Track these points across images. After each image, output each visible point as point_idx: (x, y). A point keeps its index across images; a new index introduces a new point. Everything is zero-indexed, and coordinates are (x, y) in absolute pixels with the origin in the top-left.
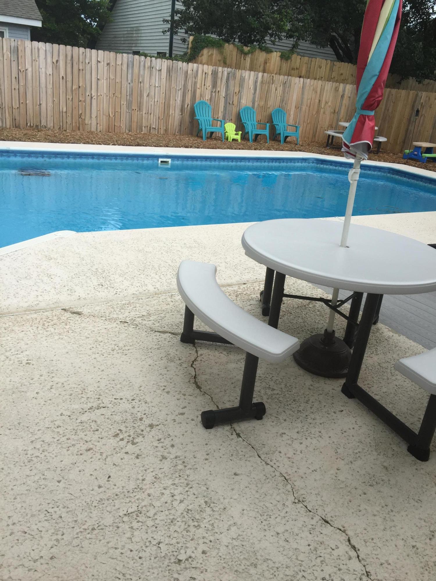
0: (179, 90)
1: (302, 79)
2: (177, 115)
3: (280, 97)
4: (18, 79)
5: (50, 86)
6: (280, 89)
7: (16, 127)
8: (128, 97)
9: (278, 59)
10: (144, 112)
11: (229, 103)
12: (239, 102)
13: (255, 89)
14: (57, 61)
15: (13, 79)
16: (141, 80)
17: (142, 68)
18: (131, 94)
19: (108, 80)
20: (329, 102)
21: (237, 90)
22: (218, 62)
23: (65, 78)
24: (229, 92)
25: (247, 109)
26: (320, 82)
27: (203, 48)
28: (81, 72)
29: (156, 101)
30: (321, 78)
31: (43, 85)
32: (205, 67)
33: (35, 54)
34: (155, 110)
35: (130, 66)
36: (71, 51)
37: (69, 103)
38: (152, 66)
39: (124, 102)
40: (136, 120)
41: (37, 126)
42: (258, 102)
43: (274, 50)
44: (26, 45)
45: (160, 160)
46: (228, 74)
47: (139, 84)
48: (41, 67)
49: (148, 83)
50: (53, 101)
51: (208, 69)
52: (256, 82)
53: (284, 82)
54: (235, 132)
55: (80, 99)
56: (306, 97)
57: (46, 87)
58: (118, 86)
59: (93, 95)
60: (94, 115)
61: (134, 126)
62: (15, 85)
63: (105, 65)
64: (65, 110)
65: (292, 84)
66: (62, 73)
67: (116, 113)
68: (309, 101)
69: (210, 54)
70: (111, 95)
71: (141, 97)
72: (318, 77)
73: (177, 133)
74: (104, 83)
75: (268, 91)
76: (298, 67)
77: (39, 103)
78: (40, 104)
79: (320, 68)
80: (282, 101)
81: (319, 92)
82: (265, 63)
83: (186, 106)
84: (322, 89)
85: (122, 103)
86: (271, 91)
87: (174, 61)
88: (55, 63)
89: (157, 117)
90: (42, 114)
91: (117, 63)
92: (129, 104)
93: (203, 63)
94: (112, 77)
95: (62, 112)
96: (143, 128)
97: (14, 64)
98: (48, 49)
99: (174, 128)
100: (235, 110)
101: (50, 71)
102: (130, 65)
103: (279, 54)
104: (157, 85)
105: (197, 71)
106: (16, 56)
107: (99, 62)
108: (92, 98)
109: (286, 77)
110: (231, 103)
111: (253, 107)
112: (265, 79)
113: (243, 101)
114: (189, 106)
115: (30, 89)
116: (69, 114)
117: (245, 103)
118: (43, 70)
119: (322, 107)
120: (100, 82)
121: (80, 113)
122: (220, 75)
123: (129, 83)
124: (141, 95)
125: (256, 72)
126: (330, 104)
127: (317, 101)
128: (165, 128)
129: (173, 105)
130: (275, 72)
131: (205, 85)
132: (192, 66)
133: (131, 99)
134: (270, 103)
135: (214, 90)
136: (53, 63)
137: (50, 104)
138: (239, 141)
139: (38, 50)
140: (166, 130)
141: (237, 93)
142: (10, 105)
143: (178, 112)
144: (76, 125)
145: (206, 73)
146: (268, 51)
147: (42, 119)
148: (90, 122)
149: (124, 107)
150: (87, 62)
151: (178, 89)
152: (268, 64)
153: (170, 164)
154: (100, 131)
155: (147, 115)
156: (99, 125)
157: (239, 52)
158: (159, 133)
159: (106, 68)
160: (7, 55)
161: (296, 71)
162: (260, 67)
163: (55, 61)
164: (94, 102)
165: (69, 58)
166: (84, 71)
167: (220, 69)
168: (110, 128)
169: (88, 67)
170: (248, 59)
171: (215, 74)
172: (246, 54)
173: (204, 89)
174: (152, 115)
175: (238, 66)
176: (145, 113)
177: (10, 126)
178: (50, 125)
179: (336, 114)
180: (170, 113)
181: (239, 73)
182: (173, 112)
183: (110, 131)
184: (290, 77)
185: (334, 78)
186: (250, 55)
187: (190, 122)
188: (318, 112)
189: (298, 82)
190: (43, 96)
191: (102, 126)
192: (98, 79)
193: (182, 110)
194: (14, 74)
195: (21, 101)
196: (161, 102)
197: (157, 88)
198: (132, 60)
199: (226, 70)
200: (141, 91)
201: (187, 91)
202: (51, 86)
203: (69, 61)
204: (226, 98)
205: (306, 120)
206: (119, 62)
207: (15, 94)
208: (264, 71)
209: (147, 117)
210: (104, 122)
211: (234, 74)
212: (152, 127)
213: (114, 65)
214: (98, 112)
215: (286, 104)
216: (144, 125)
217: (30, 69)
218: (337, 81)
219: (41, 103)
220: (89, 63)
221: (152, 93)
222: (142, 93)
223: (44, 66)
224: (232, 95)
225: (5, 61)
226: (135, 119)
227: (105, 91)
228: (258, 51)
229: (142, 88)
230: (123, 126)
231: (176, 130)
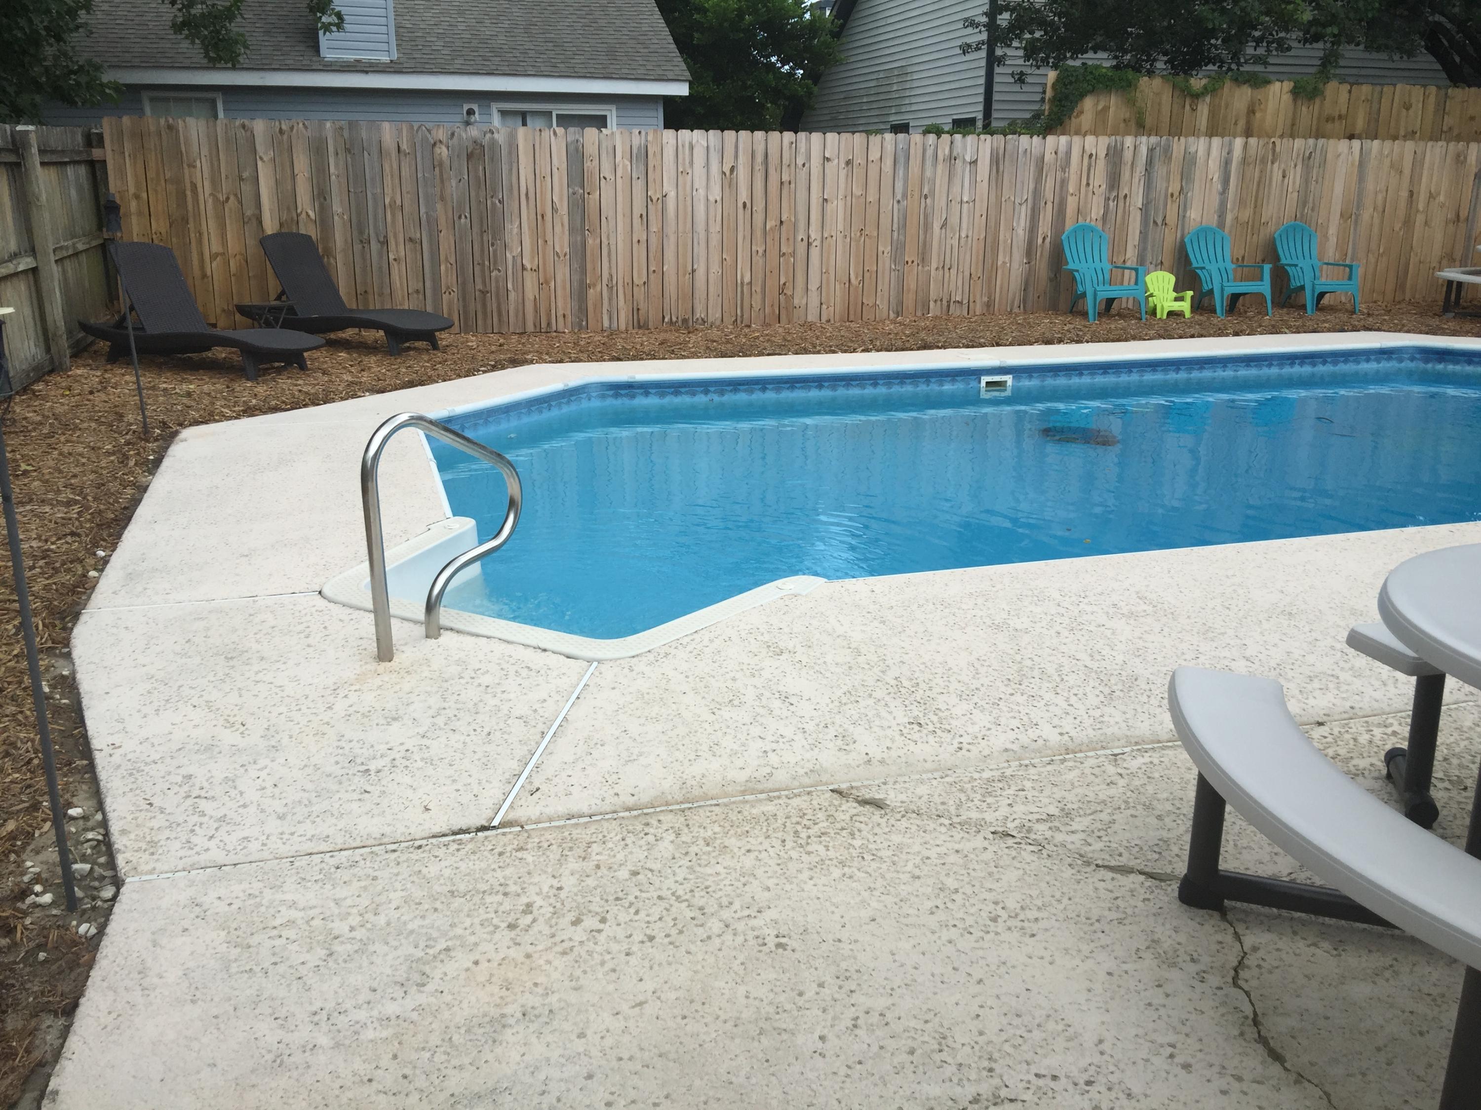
0: (1020, 204)
1: (1356, 143)
2: (1015, 265)
3: (1296, 194)
4: (645, 218)
5: (715, 228)
6: (1295, 176)
7: (640, 327)
8: (895, 234)
9: (1287, 98)
10: (934, 265)
11: (1155, 222)
12: (1182, 217)
13: (1226, 181)
14: (732, 169)
15: (637, 220)
16: (926, 191)
17: (929, 163)
18: (903, 226)
19: (849, 198)
20: (1439, 194)
21: (1175, 187)
22: (1122, 125)
23: (749, 205)
24: (1152, 195)
25: (1203, 232)
26: (1410, 145)
27: (1082, 96)
28: (786, 185)
29: (963, 235)
30: (1411, 135)
31: (700, 227)
32: (1090, 139)
33: (684, 159)
34: (961, 258)
35: (901, 160)
36: (763, 143)
37: (758, 260)
38: (955, 154)
39: (885, 248)
40: (913, 286)
41: (685, 321)
42: (1235, 211)
43: (1271, 77)
44: (664, 141)
45: (985, 379)
46: (1151, 150)
47: (923, 200)
48: (696, 186)
49: (945, 195)
50: (723, 260)
51: (1097, 145)
52: (1226, 164)
53: (1307, 154)
54: (1175, 294)
55: (784, 250)
56: (1370, 186)
57: (707, 230)
58: (872, 211)
59: (813, 236)
60: (813, 285)
61: (909, 300)
62: (639, 233)
63: (843, 165)
64: (747, 279)
65: (1329, 156)
66: (743, 196)
67: (867, 275)
68: (1380, 198)
69: (1100, 107)
70: (855, 234)
71: (925, 233)
72: (1402, 133)
73: (1016, 310)
74: (838, 208)
75: (1262, 182)
76: (1344, 112)
77: (690, 269)
78: (693, 271)
79: (1408, 109)
80: (1303, 202)
81: (1407, 171)
82: (1251, 111)
83: (1040, 241)
84: (1418, 162)
85: (881, 249)
86: (1271, 179)
87: (1010, 137)
88: (728, 173)
89: (967, 274)
90: (697, 295)
91: (870, 159)
92: (898, 249)
93: (1083, 131)
94: (857, 191)
95: (742, 283)
96: (932, 304)
97: (638, 186)
98: (712, 144)
99: (1010, 295)
100: (1170, 239)
101: (716, 193)
102: (902, 159)
103: (1288, 85)
104: (965, 199)
105: (1068, 153)
106: (642, 168)
107: (828, 159)
108: (809, 244)
109: (1311, 141)
110: (1159, 222)
111: (1221, 224)
112: (1252, 152)
113: (1193, 214)
114: (1048, 240)
115: (673, 239)
116: (757, 288)
117: (1199, 219)
118: (702, 192)
119: (1421, 207)
120: (829, 207)
121: (782, 282)
122: (1128, 155)
123: (899, 202)
124: (927, 227)
125: (1227, 139)
126: (1442, 198)
127: (1404, 194)
128: (985, 299)
129: (1005, 241)
130: (1279, 132)
131: (1088, 184)
132: (1055, 142)
133: (901, 237)
134: (1269, 211)
135: (1114, 194)
136: (724, 173)
137: (715, 268)
138: (1188, 314)
139: (692, 148)
140: (989, 305)
141: (1176, 194)
142: (628, 280)
143: (1018, 256)
144: (774, 311)
145: (1091, 156)
146: (1258, 82)
147: (696, 302)
148: (804, 302)
149: (886, 261)
150: (800, 162)
151: (1018, 201)
152: (1258, 115)
153: (1009, 389)
154: (828, 321)
155: (941, 272)
156: (824, 307)
157: (1177, 93)
158: (971, 312)
159: (843, 173)
160: (624, 166)
161: (1337, 123)
162: (1236, 124)
163: (727, 169)
164: (815, 253)
165: (759, 158)
166: (793, 185)
167: (1129, 141)
168: (852, 312)
169: (802, 174)
170: (1204, 109)
171: (1114, 155)
172: (1196, 96)
173: (1086, 195)
174: (953, 271)
175: (1176, 130)
176: (937, 269)
177: (627, 324)
178: (715, 315)
179: (1462, 225)
180: (1000, 263)
181: (1178, 146)
182: (1007, 260)
183: (852, 318)
184: (1321, 141)
185: (1450, 129)
186: (1208, 99)
187: (1051, 280)
188: (1408, 223)
189: (1346, 151)
190: (700, 250)
191: (832, 309)
192: (825, 200)
193: (1029, 252)
194: (639, 208)
195: (652, 268)
196: (976, 238)
197: (965, 206)
198: (906, 147)
199: (1145, 143)
200: (926, 216)
201: (1042, 204)
202: (718, 228)
203: (759, 167)
204: (1145, 210)
205: (1373, 246)
206: (874, 155)
207: (640, 252)
208: (1248, 133)
209: (940, 277)
210: (838, 299)
211: (1167, 152)
212: (953, 299)
213: (863, 163)
214: (824, 276)
215: (1313, 210)
216: (933, 295)
217: (672, 194)
218: (1458, 138)
219: (695, 267)
220: (804, 165)
221: (954, 220)
222: (930, 220)
223: (704, 183)
224: (1161, 202)
225: (619, 180)
226: (911, 283)
227: (840, 227)
228: (1228, 84)
229: (929, 210)
230: (883, 305)
231: (1013, 302)
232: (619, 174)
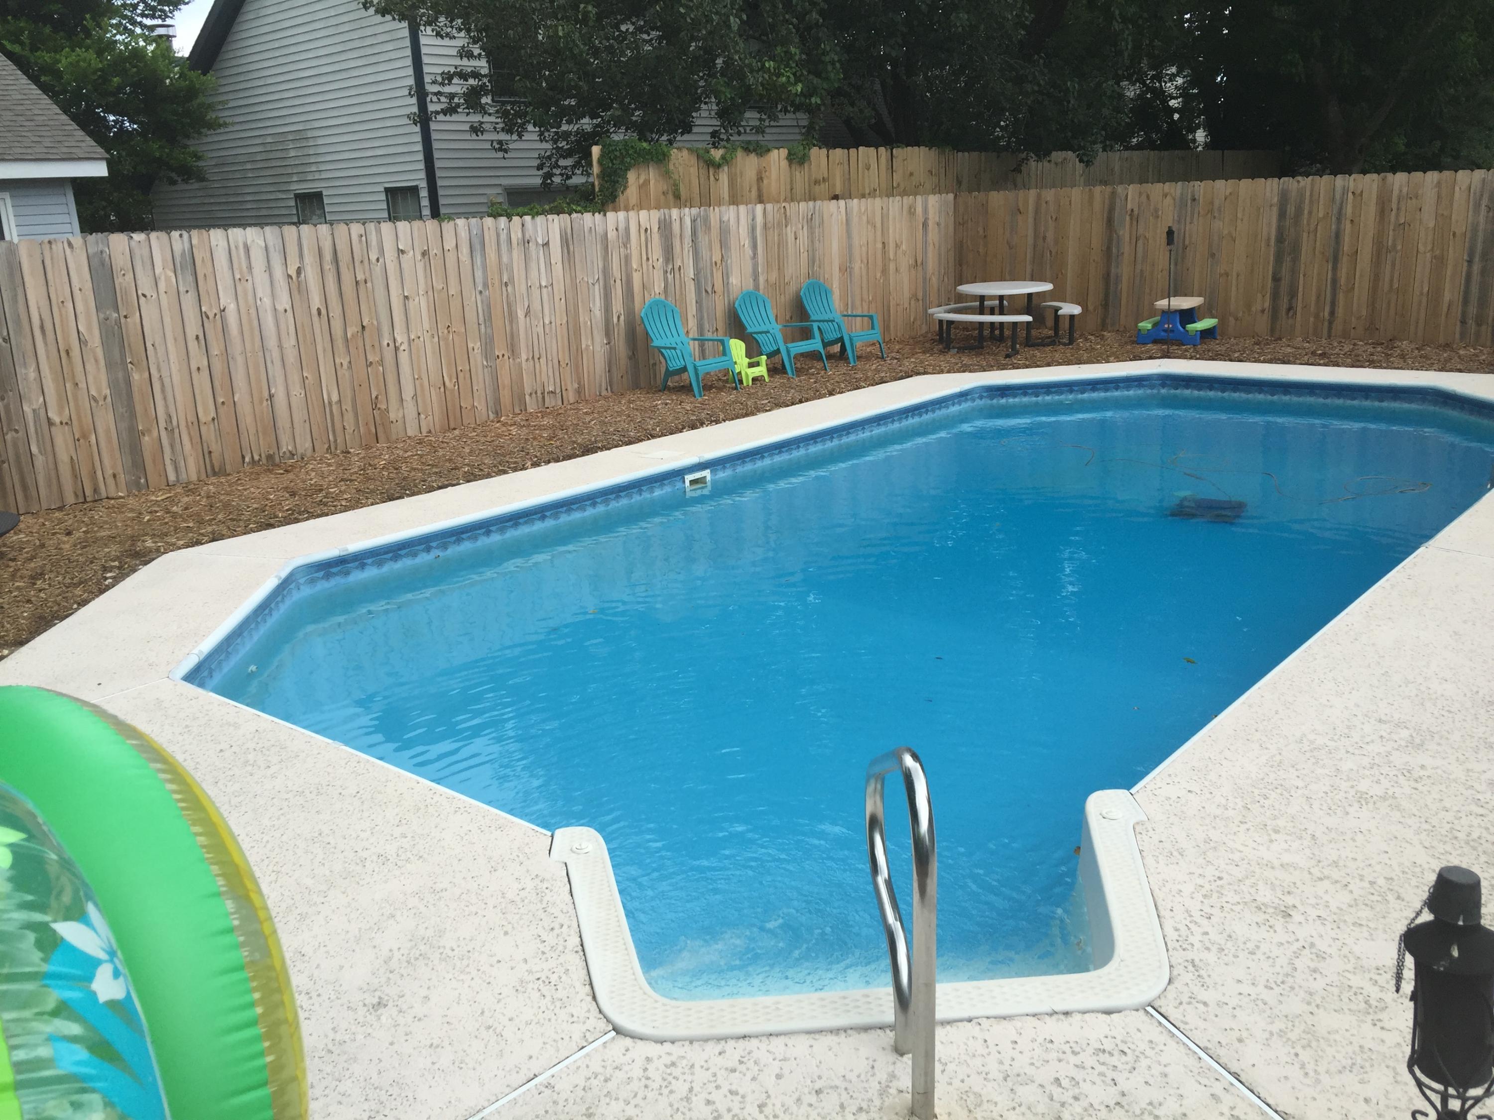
0: (593, 284)
1: (842, 203)
2: (598, 348)
3: (806, 253)
4: (203, 339)
5: (290, 342)
6: (804, 235)
7: (215, 474)
8: (483, 327)
9: (784, 163)
10: (524, 357)
11: (706, 291)
12: (726, 284)
13: (754, 247)
14: (299, 271)
15: (193, 345)
16: (505, 279)
17: (504, 247)
18: (489, 318)
19: (430, 293)
20: (902, 243)
21: (717, 257)
22: (662, 197)
23: (324, 312)
24: (701, 265)
25: (751, 297)
26: (878, 201)
27: (628, 169)
28: (362, 285)
29: (547, 322)
30: (872, 194)
31: (272, 342)
32: (643, 214)
33: (240, 263)
34: (548, 345)
35: (477, 247)
36: (329, 238)
37: (344, 372)
38: (527, 237)
39: (475, 345)
40: (507, 382)
41: (270, 457)
42: (765, 274)
43: (770, 146)
44: (213, 243)
45: (689, 478)
46: (694, 221)
47: (504, 288)
48: (259, 294)
49: (524, 281)
50: (304, 379)
51: (649, 218)
52: (753, 229)
53: (810, 216)
54: (747, 360)
55: (370, 359)
56: (856, 242)
57: (280, 347)
58: (455, 304)
59: (399, 340)
60: (408, 394)
61: (505, 396)
62: (198, 359)
63: (419, 257)
64: (335, 398)
65: (825, 216)
66: (316, 301)
67: (461, 375)
68: (864, 249)
69: (641, 181)
70: (443, 331)
71: (511, 322)
72: (867, 191)
73: (604, 393)
74: (421, 305)
75: (782, 244)
76: (826, 176)
77: (266, 395)
78: (271, 396)
79: (868, 169)
80: (812, 261)
81: (879, 225)
82: (760, 179)
83: (615, 320)
84: (884, 217)
85: (470, 345)
86: (787, 242)
87: (574, 215)
88: (294, 276)
89: (556, 362)
90: (279, 424)
91: (446, 248)
92: (488, 343)
93: (631, 205)
94: (438, 286)
95: (330, 403)
96: (527, 397)
97: (188, 301)
98: (270, 244)
99: (597, 377)
100: (720, 306)
101: (284, 302)
102: (477, 245)
103: (784, 152)
104: (544, 284)
105: (627, 229)
106: (191, 278)
107: (403, 252)
108: (396, 349)
109: (811, 203)
110: (709, 290)
111: (757, 287)
112: (770, 217)
113: (734, 280)
114: (622, 318)
115: (240, 360)
116: (347, 405)
117: (739, 284)
118: (267, 301)
119: (892, 258)
120: (411, 304)
121: (374, 397)
122: (676, 227)
123: (481, 292)
124: (512, 316)
125: (750, 206)
126: (904, 247)
127: (879, 246)
128: (576, 386)
129: (586, 323)
130: (782, 197)
131: (648, 259)
132: (614, 219)
133: (489, 330)
134: (790, 270)
135: (670, 266)
136: (290, 277)
137: (297, 391)
138: (767, 379)
139: (247, 249)
140: (579, 391)
141: (719, 262)
142: (192, 418)
143: (600, 339)
144: (369, 431)
145: (646, 230)
146: (760, 150)
147: (280, 432)
148: (401, 415)
149: (477, 357)
150: (373, 258)
151: (591, 281)
152: (765, 181)
153: (709, 484)
154: (430, 432)
155: (532, 362)
156: (422, 416)
157: (701, 164)
158: (565, 402)
159: (420, 266)
160: (168, 279)
161: (822, 186)
162: (750, 191)
163: (292, 271)
164: (404, 357)
165: (328, 256)
166: (369, 284)
167: (675, 213)
168: (451, 419)
169: (378, 269)
170: (724, 176)
171: (665, 226)
172: (718, 166)
173: (648, 270)
174: (543, 360)
175: (706, 200)
176: (527, 360)
177: (199, 472)
178: (304, 446)
179: (920, 268)
180: (584, 346)
181: (714, 214)
182: (590, 343)
183: (452, 426)
184: (818, 203)
185: (898, 185)
186: (726, 168)
187: (630, 358)
188: (885, 271)
189: (835, 211)
190: (276, 371)
191: (430, 418)
192: (406, 297)
193: (608, 333)
194: (193, 328)
195: (220, 400)
196: (559, 323)
197: (544, 291)
198: (480, 232)
199: (688, 213)
200: (509, 305)
201: (612, 282)
202: (293, 342)
203: (328, 266)
204: (697, 279)
205: (865, 296)
206: (449, 244)
207: (202, 381)
208: (761, 201)
209: (532, 368)
210: (435, 405)
211: (706, 220)
212: (547, 390)
213: (440, 253)
214: (417, 382)
215: (820, 267)
216: (527, 390)
217: (231, 307)
218: (904, 193)
219: (273, 391)
220: (378, 260)
221: (536, 306)
222: (513, 308)
223: (268, 291)
224: (709, 272)
225: (163, 296)
226: (505, 380)
227: (426, 326)
228: (740, 153)
229: (512, 298)
230: (480, 405)
231: (600, 386)
232: (162, 286)
